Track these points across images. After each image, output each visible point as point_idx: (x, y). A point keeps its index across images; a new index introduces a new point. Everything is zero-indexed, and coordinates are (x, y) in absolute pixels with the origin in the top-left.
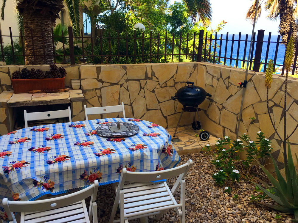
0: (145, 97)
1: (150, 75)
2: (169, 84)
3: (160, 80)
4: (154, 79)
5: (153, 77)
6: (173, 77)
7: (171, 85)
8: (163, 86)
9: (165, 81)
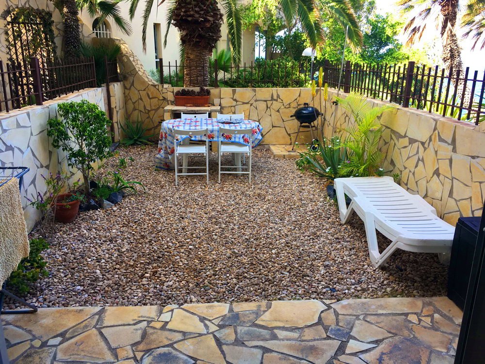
0: (271, 115)
1: (275, 97)
2: (292, 105)
3: (284, 102)
4: (279, 100)
5: (278, 99)
6: (296, 99)
7: (295, 107)
8: (287, 107)
9: (288, 103)
